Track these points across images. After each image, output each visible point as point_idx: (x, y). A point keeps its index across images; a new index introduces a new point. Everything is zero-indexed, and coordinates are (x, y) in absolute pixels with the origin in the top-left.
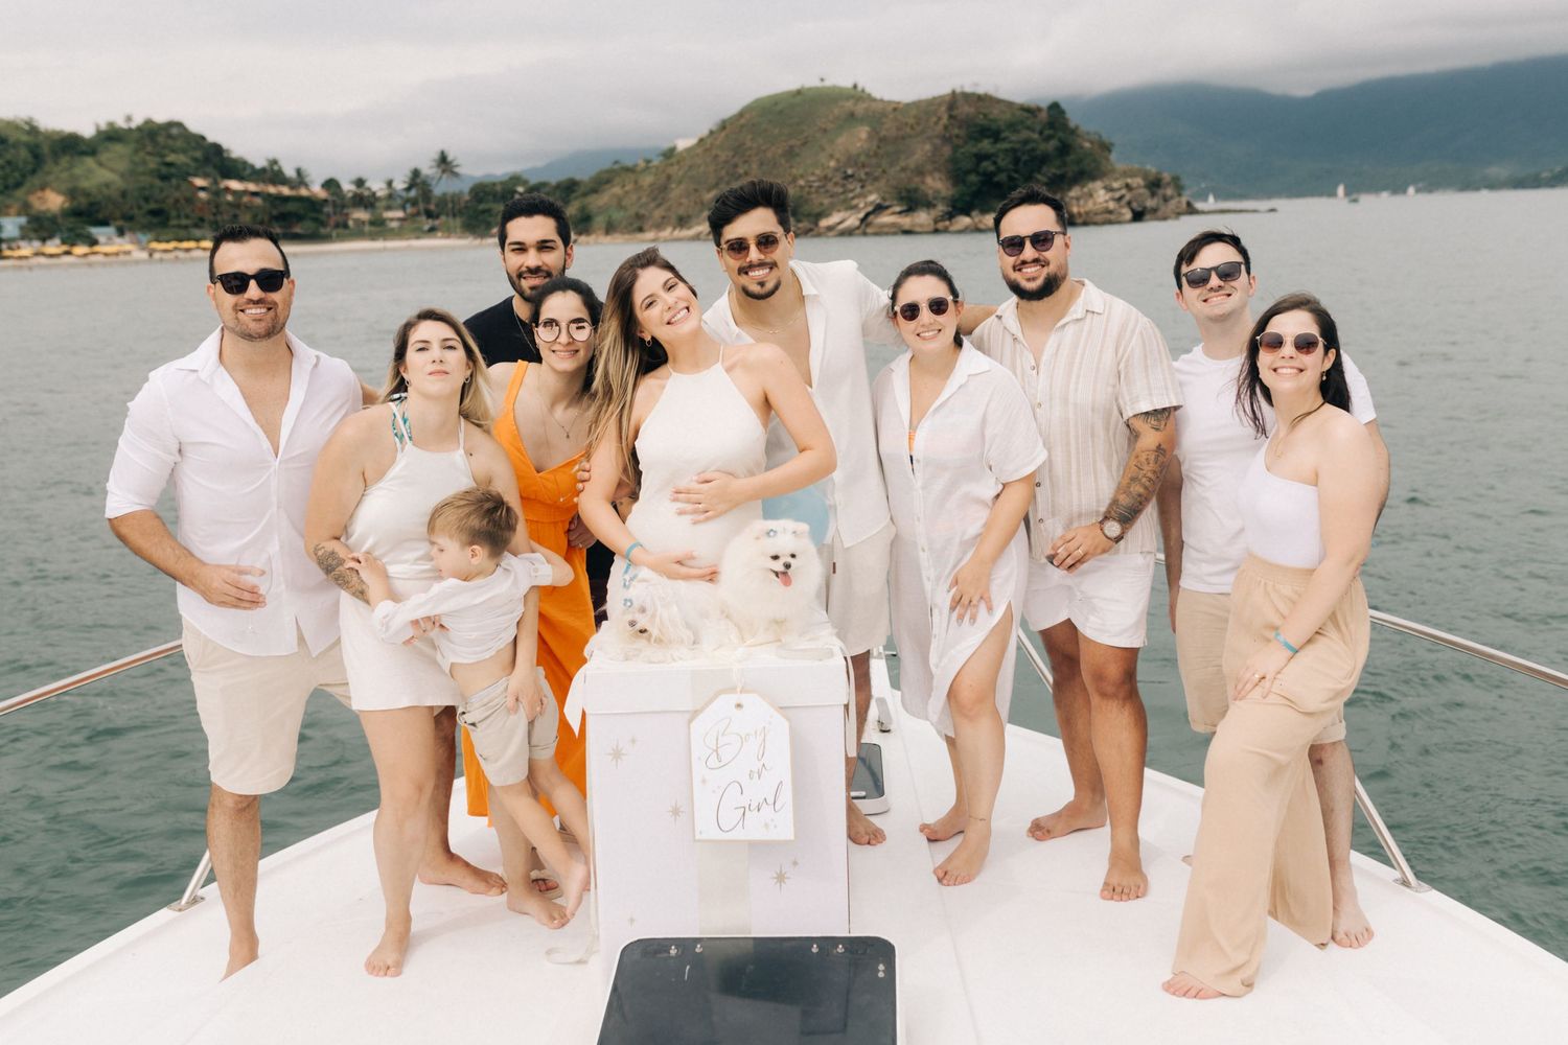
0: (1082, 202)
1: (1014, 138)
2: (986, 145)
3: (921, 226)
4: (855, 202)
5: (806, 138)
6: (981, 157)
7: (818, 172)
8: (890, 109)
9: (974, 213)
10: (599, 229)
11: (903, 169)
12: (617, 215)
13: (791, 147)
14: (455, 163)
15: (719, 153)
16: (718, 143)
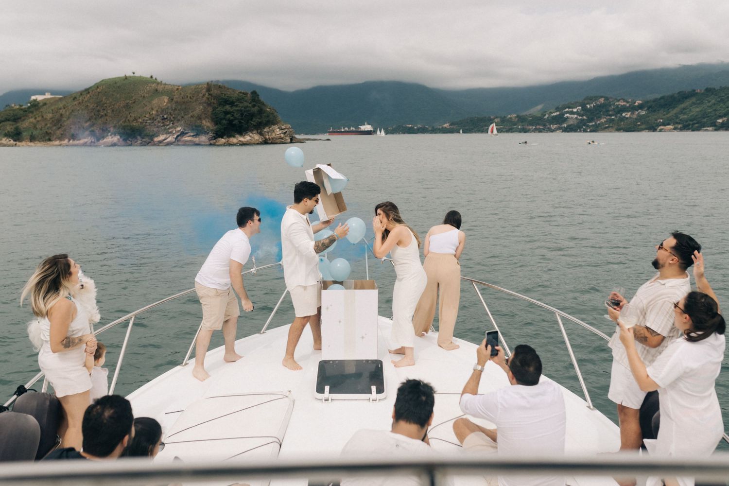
0: (270, 134)
1: (241, 105)
2: (228, 107)
3: (204, 142)
4: (170, 130)
5: (135, 99)
6: (226, 113)
7: (147, 116)
8: (175, 89)
9: (224, 137)
10: (27, 139)
11: (192, 117)
12: (35, 133)
13: (127, 103)
15: (89, 104)
16: (86, 99)
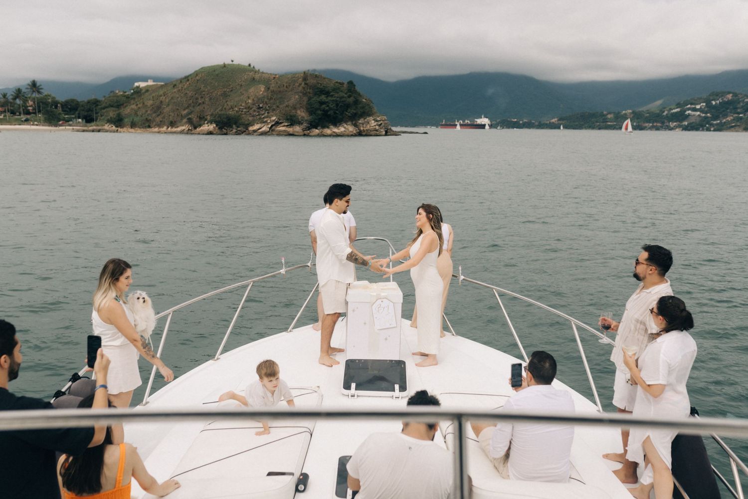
0: (364, 125)
1: (336, 95)
2: (323, 98)
3: (297, 132)
4: (265, 120)
5: (232, 88)
6: (322, 103)
7: (243, 105)
8: (272, 77)
9: (319, 128)
10: (128, 125)
11: (287, 106)
12: (136, 119)
13: (225, 92)
14: (41, 87)
15: (188, 92)
16: (185, 87)
